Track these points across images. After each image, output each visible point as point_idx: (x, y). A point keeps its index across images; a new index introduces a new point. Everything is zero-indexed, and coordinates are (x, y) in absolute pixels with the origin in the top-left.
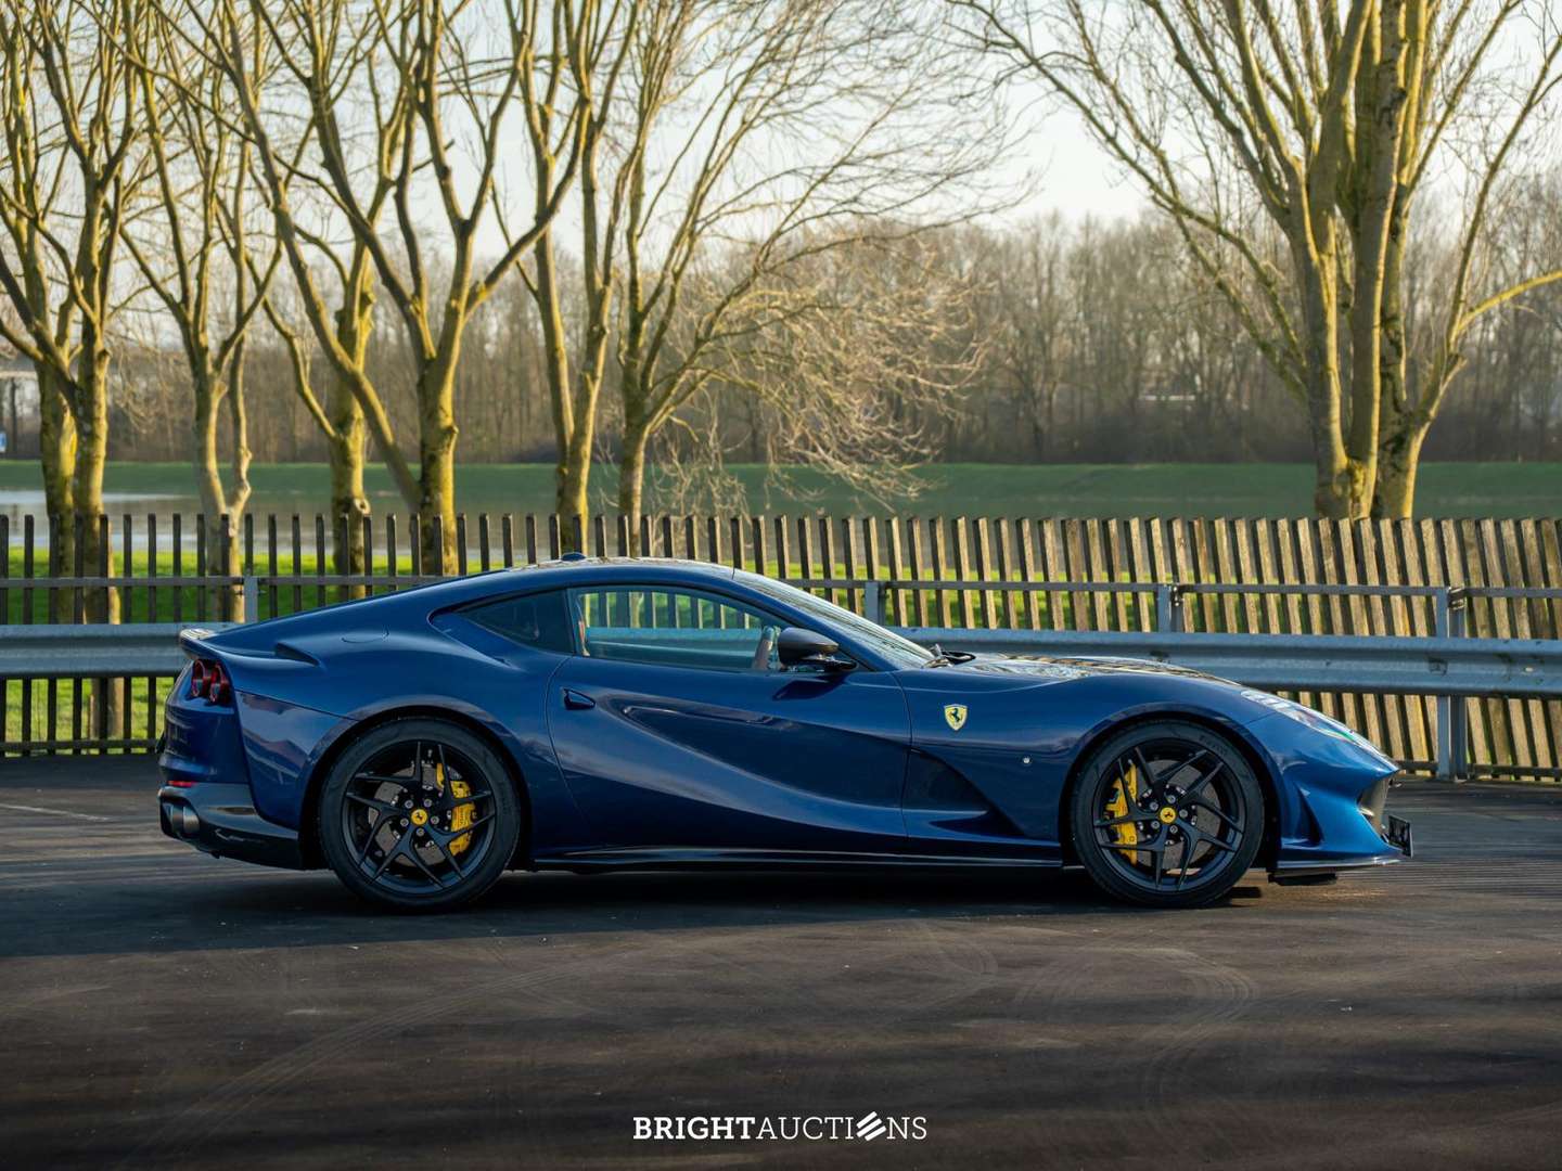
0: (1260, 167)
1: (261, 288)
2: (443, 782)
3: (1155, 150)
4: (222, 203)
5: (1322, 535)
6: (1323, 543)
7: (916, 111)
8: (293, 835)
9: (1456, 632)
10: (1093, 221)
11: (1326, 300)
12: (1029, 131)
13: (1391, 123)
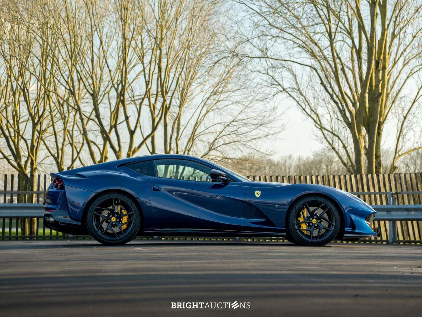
0: (343, 112)
1: (78, 153)
2: (120, 210)
3: (315, 113)
4: (68, 131)
5: (358, 179)
6: (358, 181)
7: (252, 108)
8: (80, 224)
9: (394, 203)
10: (301, 158)
11: (360, 148)
12: (283, 113)
13: (378, 102)
